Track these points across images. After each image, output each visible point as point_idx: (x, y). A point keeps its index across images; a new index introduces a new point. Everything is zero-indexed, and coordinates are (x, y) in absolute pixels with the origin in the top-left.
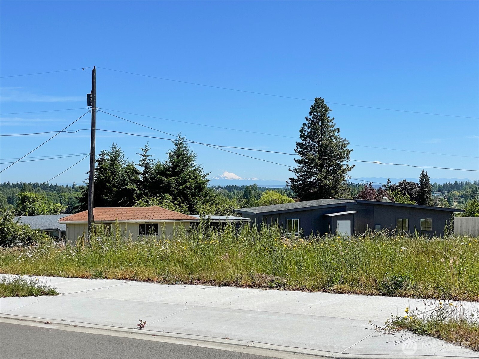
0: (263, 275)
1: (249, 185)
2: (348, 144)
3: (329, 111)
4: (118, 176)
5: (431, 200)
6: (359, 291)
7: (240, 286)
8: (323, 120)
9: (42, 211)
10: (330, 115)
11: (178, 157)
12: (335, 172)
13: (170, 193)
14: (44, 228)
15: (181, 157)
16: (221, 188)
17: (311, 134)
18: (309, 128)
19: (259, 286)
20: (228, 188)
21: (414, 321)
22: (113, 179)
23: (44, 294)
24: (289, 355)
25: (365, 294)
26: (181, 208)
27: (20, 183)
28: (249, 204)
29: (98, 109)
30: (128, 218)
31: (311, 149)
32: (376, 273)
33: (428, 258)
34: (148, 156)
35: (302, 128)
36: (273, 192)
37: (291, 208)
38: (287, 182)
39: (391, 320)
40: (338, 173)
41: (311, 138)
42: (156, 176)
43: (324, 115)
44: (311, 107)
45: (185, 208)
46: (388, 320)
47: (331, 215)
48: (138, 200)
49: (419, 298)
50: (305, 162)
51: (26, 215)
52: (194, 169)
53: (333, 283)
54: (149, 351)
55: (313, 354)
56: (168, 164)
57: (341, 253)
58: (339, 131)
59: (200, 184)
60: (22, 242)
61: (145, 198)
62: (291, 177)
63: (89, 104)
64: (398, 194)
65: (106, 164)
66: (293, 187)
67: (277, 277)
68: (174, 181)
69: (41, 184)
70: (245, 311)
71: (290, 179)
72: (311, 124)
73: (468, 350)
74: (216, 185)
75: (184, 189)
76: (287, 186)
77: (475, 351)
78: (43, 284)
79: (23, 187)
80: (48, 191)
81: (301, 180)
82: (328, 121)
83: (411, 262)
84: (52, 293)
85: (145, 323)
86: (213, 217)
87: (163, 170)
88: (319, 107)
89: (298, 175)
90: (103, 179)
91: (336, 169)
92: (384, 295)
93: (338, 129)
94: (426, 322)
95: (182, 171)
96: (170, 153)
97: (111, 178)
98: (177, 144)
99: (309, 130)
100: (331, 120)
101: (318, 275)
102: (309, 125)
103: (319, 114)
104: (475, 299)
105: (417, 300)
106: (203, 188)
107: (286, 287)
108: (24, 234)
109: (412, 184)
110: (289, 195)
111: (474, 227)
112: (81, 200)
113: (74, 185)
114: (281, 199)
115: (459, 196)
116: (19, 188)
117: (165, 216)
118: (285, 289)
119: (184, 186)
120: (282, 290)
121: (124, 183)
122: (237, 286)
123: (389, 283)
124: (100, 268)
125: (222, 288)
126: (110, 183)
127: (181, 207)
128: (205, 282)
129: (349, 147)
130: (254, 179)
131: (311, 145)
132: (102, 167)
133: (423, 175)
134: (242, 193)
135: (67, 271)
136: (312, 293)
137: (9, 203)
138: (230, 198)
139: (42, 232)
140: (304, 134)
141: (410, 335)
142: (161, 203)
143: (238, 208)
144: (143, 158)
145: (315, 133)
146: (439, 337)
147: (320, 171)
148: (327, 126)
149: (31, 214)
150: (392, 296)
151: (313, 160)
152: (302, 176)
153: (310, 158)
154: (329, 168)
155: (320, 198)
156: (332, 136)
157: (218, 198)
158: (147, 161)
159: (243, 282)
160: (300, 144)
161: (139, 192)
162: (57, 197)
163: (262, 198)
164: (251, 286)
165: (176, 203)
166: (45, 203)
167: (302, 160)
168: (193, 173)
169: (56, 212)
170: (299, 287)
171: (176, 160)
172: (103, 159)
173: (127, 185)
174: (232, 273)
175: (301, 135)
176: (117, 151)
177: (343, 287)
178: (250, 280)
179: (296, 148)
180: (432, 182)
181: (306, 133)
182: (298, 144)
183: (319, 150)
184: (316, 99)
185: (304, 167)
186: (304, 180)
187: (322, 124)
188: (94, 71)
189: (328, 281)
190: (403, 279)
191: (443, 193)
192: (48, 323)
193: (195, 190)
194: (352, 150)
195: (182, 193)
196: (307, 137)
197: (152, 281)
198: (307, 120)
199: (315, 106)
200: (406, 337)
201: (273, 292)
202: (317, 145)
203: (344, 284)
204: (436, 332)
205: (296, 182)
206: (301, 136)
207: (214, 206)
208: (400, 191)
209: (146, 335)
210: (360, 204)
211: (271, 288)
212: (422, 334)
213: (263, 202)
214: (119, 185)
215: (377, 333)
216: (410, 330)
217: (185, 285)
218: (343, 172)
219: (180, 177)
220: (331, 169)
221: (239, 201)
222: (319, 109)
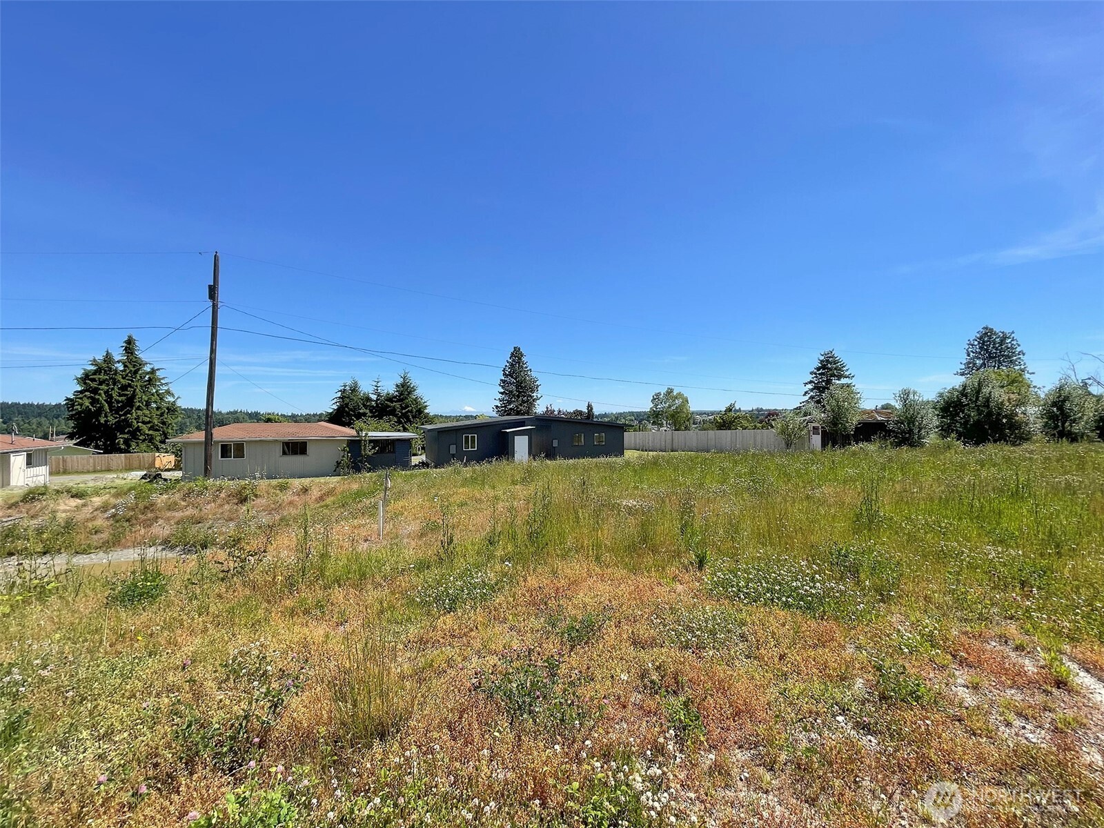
2: (538, 380)
3: (524, 357)
4: (355, 403)
8: (519, 363)
10: (524, 359)
11: (403, 388)
12: (528, 401)
13: (396, 415)
15: (406, 388)
17: (511, 373)
18: (509, 368)
22: (351, 405)
30: (266, 436)
31: (510, 383)
34: (379, 387)
35: (505, 369)
40: (530, 402)
41: (511, 376)
42: (385, 402)
43: (520, 359)
44: (510, 353)
47: (508, 431)
50: (507, 394)
52: (416, 396)
56: (395, 393)
58: (531, 371)
59: (420, 409)
65: (347, 394)
68: (398, 406)
72: (511, 366)
75: (406, 412)
81: (503, 407)
82: (523, 364)
87: (390, 398)
88: (516, 353)
90: (344, 405)
91: (529, 398)
95: (406, 398)
96: (397, 384)
98: (403, 377)
99: (509, 370)
100: (525, 363)
103: (516, 359)
106: (423, 412)
109: (581, 412)
111: (635, 441)
117: (316, 433)
119: (407, 410)
121: (358, 408)
126: (348, 408)
129: (538, 383)
131: (511, 381)
133: (589, 406)
144: (376, 388)
145: (514, 372)
147: (517, 400)
148: (522, 366)
151: (512, 392)
152: (504, 404)
153: (510, 391)
154: (523, 398)
156: (526, 375)
158: (379, 391)
167: (505, 392)
168: (415, 400)
171: (402, 390)
172: (345, 389)
173: (361, 409)
176: (356, 383)
179: (500, 383)
181: (507, 372)
182: (501, 380)
183: (516, 385)
184: (515, 348)
185: (505, 397)
186: (505, 407)
187: (519, 366)
193: (416, 413)
194: (540, 385)
195: (405, 416)
196: (508, 375)
198: (508, 363)
199: (514, 352)
202: (515, 381)
205: (500, 407)
206: (504, 375)
210: (537, 418)
218: (534, 401)
219: (404, 403)
220: (525, 399)
222: (517, 355)
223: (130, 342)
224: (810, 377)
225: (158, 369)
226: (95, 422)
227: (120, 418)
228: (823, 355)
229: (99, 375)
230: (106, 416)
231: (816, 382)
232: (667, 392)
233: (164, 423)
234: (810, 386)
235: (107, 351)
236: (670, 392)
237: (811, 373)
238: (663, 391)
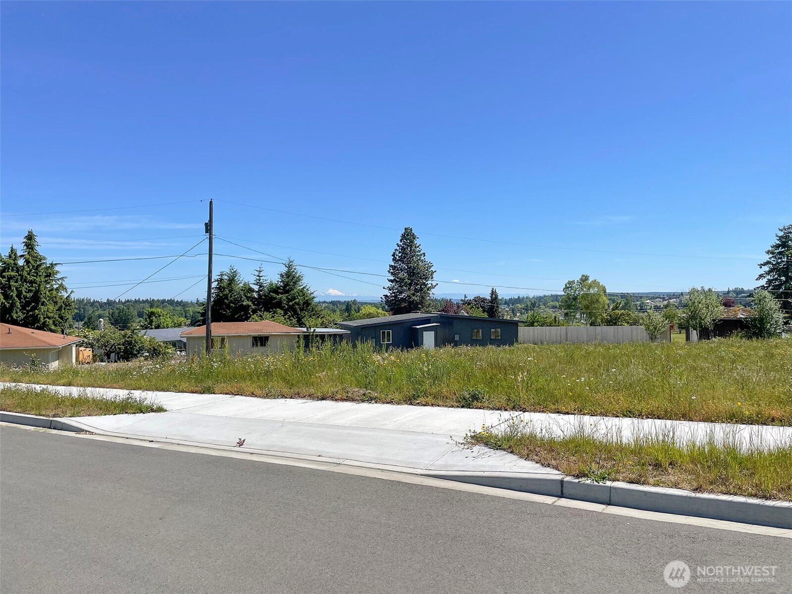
0: (357, 389)
1: (350, 301)
2: (433, 266)
3: (416, 239)
4: (235, 294)
5: (499, 312)
6: (441, 403)
7: (336, 400)
8: (411, 246)
9: (167, 325)
10: (417, 242)
11: (288, 277)
12: (421, 289)
13: (282, 308)
14: (169, 340)
15: (291, 278)
16: (327, 303)
17: (402, 258)
18: (400, 252)
19: (353, 400)
20: (333, 303)
21: (490, 436)
22: (231, 296)
23: (152, 411)
24: (377, 472)
25: (446, 406)
26: (291, 322)
27: (149, 300)
28: (350, 318)
29: (215, 236)
30: (242, 332)
31: (401, 270)
32: (455, 387)
33: (500, 373)
34: (262, 276)
35: (394, 253)
36: (370, 306)
37: (384, 321)
38: (381, 298)
39: (469, 435)
40: (424, 290)
41: (402, 261)
42: (269, 294)
43: (412, 242)
44: (401, 235)
45: (294, 321)
46: (466, 434)
47: (418, 327)
48: (253, 315)
49: (493, 410)
50: (397, 282)
51: (152, 329)
52: (302, 287)
53: (418, 396)
54: (243, 473)
55: (399, 471)
56: (279, 283)
57: (426, 369)
58: (424, 256)
59: (307, 300)
60: (148, 352)
61: (259, 313)
62: (385, 294)
63: (207, 232)
64: (473, 308)
65: (225, 284)
66: (387, 302)
67: (369, 391)
68: (285, 298)
69: (168, 300)
70: (338, 427)
71: (384, 295)
72: (402, 250)
73: (538, 465)
74: (322, 300)
75: (293, 305)
76: (382, 301)
77: (545, 466)
78: (152, 402)
79: (152, 303)
80: (174, 306)
81: (393, 297)
82: (415, 247)
83: (486, 376)
84: (160, 410)
85: (244, 441)
86: (318, 330)
87: (275, 289)
88: (408, 235)
89: (391, 292)
90: (222, 296)
91: (423, 287)
92: (463, 407)
93: (424, 254)
94: (500, 436)
95: (292, 289)
96: (281, 274)
97: (229, 296)
98: (287, 266)
99: (400, 255)
100: (418, 246)
101: (405, 389)
102: (400, 250)
103: (408, 241)
104: (541, 410)
105: (491, 412)
106: (310, 304)
107: (376, 400)
108: (150, 345)
109: (484, 300)
110: (383, 308)
111: (533, 335)
112: (203, 315)
113: (198, 301)
114: (377, 312)
115: (521, 308)
116: (148, 303)
117: (275, 330)
118: (376, 402)
119: (293, 302)
120: (373, 403)
121: (241, 299)
122: (333, 400)
123: (468, 396)
124: (209, 383)
125: (320, 401)
126: (228, 300)
127: (291, 320)
128: (304, 397)
129: (433, 269)
130: (355, 295)
131: (402, 267)
132: (221, 285)
133: (493, 292)
134: (344, 307)
135: (178, 386)
136: (399, 406)
137: (139, 317)
138: (334, 311)
139: (167, 344)
140: (396, 258)
141: (487, 449)
142: (273, 317)
143: (339, 321)
144: (258, 278)
145: (405, 257)
146: (512, 452)
147: (409, 289)
148: (414, 251)
149: (158, 327)
150: (470, 408)
151: (403, 279)
152: (394, 293)
153: (401, 278)
154: (416, 286)
155: (409, 312)
156: (419, 260)
157: (323, 313)
158: (261, 281)
159: (339, 396)
160: (392, 266)
161: (254, 307)
162: (183, 312)
163: (361, 312)
164: (345, 400)
165: (287, 317)
166: (170, 317)
167: (395, 279)
168: (301, 291)
169: (180, 325)
170: (388, 400)
171: (287, 280)
172: (221, 279)
173: (243, 301)
174: (328, 388)
175: (393, 259)
176: (235, 272)
177: (427, 400)
178: (344, 394)
179: (389, 270)
180: (500, 297)
181: (398, 257)
182: (391, 266)
183: (408, 271)
184: (406, 229)
185: (395, 285)
186: (396, 297)
187: (411, 250)
188: (211, 203)
189: (414, 395)
190: (479, 392)
191: (509, 305)
192: (152, 441)
193: (303, 306)
194: (435, 272)
195: (292, 308)
196: (399, 260)
197: (256, 396)
198: (398, 246)
199: (405, 234)
200: (483, 452)
201: (365, 405)
202: (406, 267)
203: (428, 397)
204: (510, 447)
205: (389, 298)
207: (320, 319)
208: (475, 305)
209: (244, 453)
210: (441, 316)
211: (363, 401)
212: (497, 449)
213: (362, 315)
214: (235, 301)
215: (457, 448)
216: (486, 444)
217: (286, 399)
218: (428, 289)
219: (290, 295)
220: (418, 287)
221: (341, 315)
222: (408, 237)
223: (30, 237)
224: (767, 258)
225: (56, 264)
226: (8, 318)
227: (28, 313)
228: (782, 230)
229: (8, 271)
230: (17, 312)
231: (774, 263)
232: (581, 279)
233: (61, 318)
234: (766, 268)
235: (12, 248)
236: (585, 279)
237: (768, 252)
238: (577, 278)
